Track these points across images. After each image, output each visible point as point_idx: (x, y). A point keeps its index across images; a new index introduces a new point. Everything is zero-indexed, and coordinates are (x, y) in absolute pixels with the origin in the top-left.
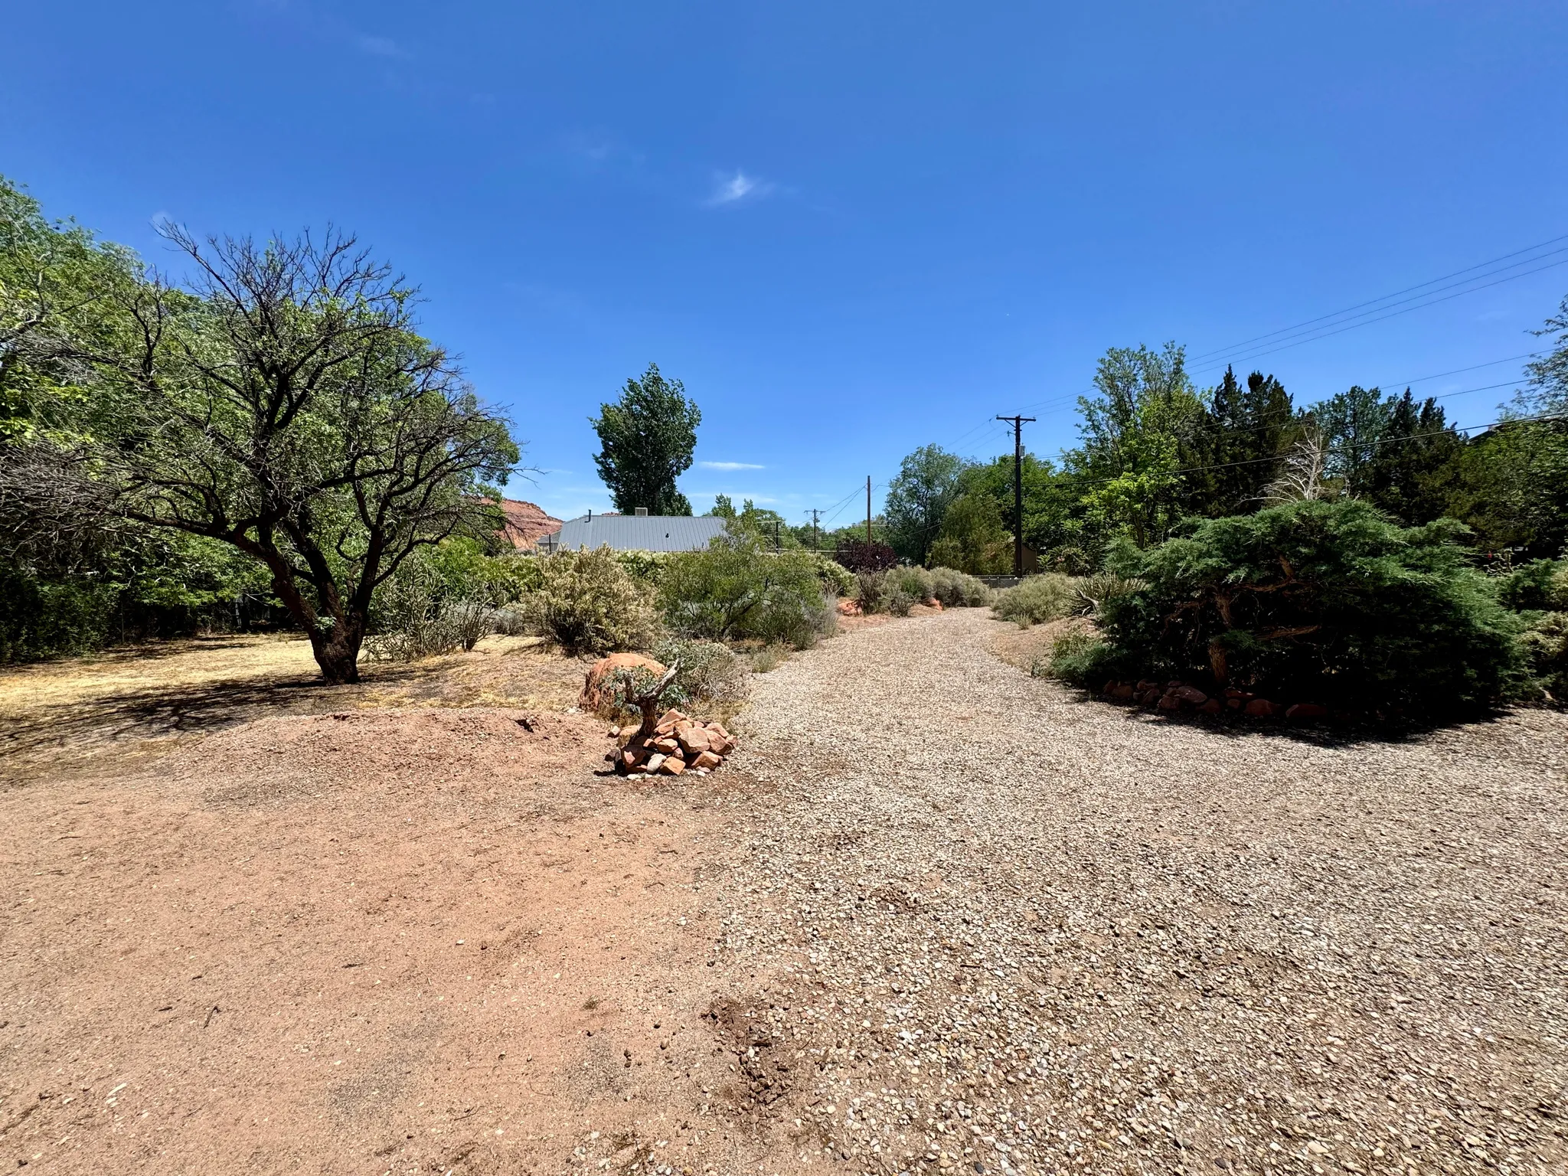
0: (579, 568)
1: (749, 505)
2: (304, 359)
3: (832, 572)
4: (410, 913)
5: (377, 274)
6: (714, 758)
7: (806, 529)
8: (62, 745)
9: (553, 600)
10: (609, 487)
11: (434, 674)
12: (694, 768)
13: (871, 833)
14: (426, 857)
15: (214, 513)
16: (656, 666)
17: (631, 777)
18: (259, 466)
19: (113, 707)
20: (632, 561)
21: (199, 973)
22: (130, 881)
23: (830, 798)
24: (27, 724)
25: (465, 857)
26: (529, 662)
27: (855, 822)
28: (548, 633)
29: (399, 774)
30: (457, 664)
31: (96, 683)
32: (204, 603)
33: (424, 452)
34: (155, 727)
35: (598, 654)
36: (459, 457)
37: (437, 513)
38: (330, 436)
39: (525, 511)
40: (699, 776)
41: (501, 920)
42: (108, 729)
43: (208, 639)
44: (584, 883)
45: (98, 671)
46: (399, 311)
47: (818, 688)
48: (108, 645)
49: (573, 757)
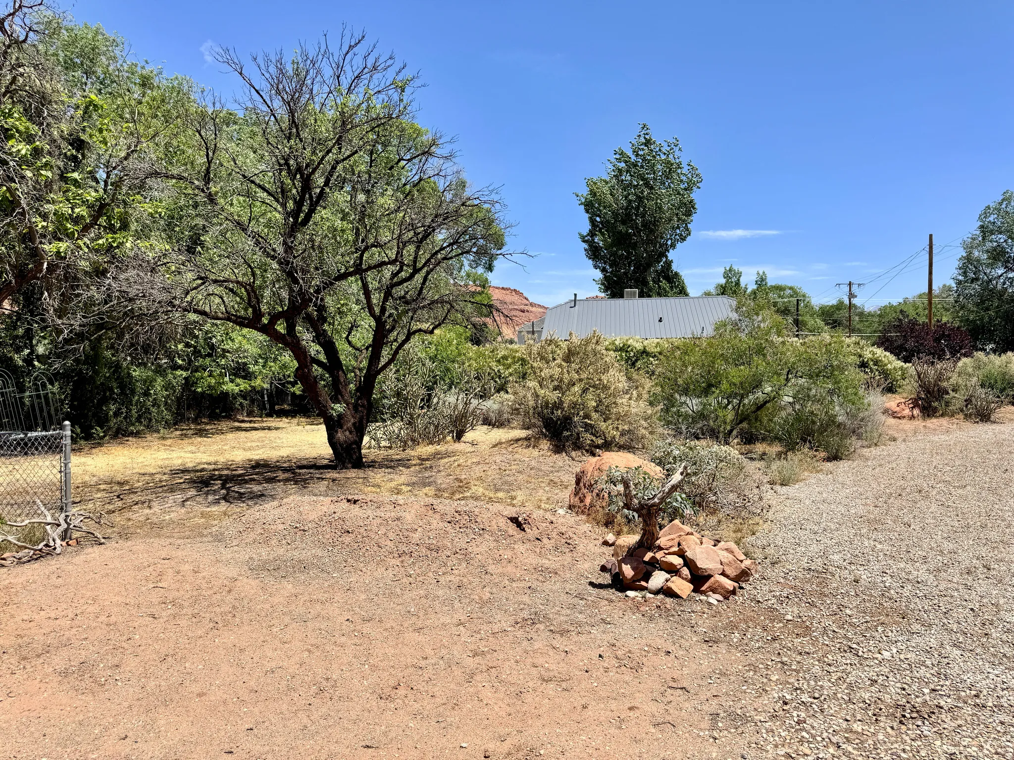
0: (568, 358)
1: (761, 281)
2: (323, 158)
3: (876, 362)
4: (417, 706)
5: (382, 66)
6: (729, 584)
7: (840, 306)
8: (150, 507)
9: (542, 392)
10: (596, 267)
11: (428, 464)
12: (703, 593)
13: (950, 710)
14: (429, 651)
15: (254, 308)
16: (656, 471)
17: (631, 593)
18: (288, 263)
19: (181, 478)
20: (621, 349)
21: (251, 726)
22: (200, 633)
23: (887, 655)
24: (127, 488)
25: (465, 656)
26: (517, 456)
27: (926, 691)
28: (534, 426)
29: (402, 562)
30: (447, 455)
31: (170, 456)
32: (241, 391)
33: (421, 241)
34: (211, 498)
35: (587, 451)
36: (451, 245)
37: (433, 302)
38: (343, 231)
39: (509, 298)
40: (710, 604)
41: (503, 731)
42: (179, 497)
43: (243, 421)
44: (585, 707)
45: (170, 446)
46: (401, 100)
47: (861, 510)
48: (175, 424)
49: (566, 563)
